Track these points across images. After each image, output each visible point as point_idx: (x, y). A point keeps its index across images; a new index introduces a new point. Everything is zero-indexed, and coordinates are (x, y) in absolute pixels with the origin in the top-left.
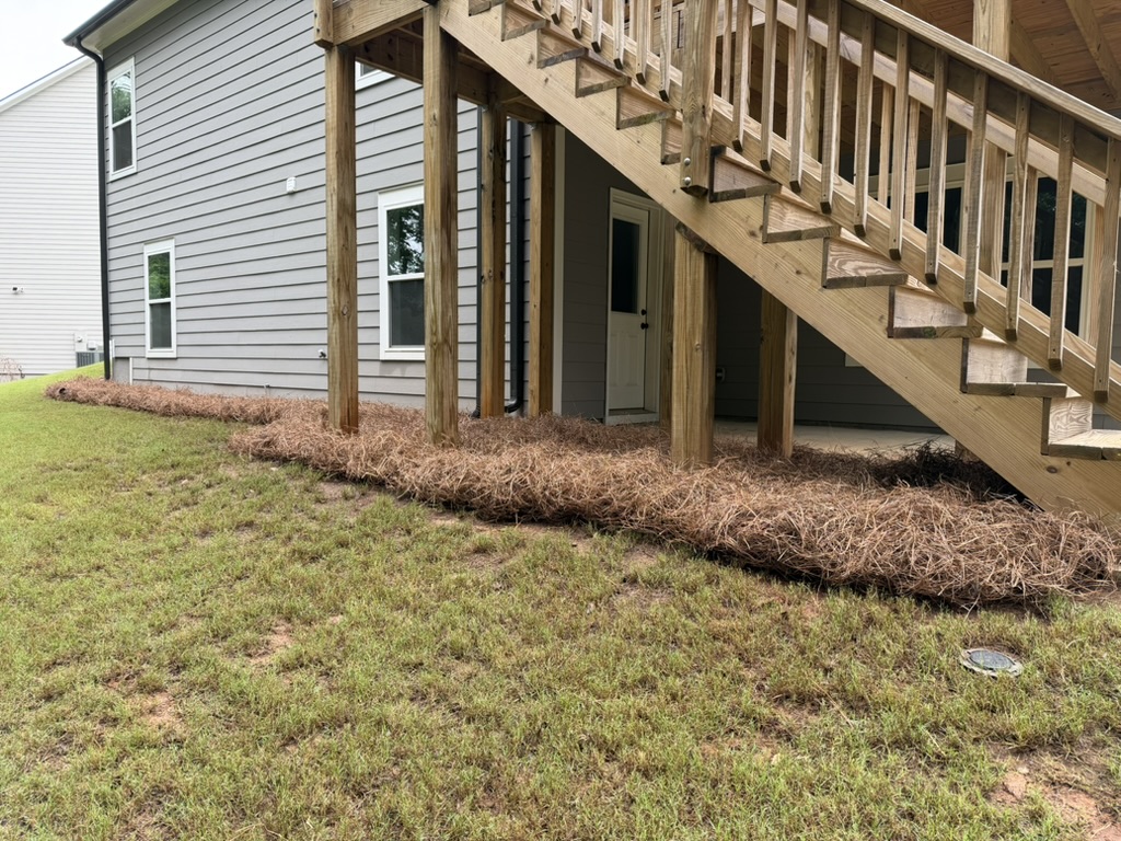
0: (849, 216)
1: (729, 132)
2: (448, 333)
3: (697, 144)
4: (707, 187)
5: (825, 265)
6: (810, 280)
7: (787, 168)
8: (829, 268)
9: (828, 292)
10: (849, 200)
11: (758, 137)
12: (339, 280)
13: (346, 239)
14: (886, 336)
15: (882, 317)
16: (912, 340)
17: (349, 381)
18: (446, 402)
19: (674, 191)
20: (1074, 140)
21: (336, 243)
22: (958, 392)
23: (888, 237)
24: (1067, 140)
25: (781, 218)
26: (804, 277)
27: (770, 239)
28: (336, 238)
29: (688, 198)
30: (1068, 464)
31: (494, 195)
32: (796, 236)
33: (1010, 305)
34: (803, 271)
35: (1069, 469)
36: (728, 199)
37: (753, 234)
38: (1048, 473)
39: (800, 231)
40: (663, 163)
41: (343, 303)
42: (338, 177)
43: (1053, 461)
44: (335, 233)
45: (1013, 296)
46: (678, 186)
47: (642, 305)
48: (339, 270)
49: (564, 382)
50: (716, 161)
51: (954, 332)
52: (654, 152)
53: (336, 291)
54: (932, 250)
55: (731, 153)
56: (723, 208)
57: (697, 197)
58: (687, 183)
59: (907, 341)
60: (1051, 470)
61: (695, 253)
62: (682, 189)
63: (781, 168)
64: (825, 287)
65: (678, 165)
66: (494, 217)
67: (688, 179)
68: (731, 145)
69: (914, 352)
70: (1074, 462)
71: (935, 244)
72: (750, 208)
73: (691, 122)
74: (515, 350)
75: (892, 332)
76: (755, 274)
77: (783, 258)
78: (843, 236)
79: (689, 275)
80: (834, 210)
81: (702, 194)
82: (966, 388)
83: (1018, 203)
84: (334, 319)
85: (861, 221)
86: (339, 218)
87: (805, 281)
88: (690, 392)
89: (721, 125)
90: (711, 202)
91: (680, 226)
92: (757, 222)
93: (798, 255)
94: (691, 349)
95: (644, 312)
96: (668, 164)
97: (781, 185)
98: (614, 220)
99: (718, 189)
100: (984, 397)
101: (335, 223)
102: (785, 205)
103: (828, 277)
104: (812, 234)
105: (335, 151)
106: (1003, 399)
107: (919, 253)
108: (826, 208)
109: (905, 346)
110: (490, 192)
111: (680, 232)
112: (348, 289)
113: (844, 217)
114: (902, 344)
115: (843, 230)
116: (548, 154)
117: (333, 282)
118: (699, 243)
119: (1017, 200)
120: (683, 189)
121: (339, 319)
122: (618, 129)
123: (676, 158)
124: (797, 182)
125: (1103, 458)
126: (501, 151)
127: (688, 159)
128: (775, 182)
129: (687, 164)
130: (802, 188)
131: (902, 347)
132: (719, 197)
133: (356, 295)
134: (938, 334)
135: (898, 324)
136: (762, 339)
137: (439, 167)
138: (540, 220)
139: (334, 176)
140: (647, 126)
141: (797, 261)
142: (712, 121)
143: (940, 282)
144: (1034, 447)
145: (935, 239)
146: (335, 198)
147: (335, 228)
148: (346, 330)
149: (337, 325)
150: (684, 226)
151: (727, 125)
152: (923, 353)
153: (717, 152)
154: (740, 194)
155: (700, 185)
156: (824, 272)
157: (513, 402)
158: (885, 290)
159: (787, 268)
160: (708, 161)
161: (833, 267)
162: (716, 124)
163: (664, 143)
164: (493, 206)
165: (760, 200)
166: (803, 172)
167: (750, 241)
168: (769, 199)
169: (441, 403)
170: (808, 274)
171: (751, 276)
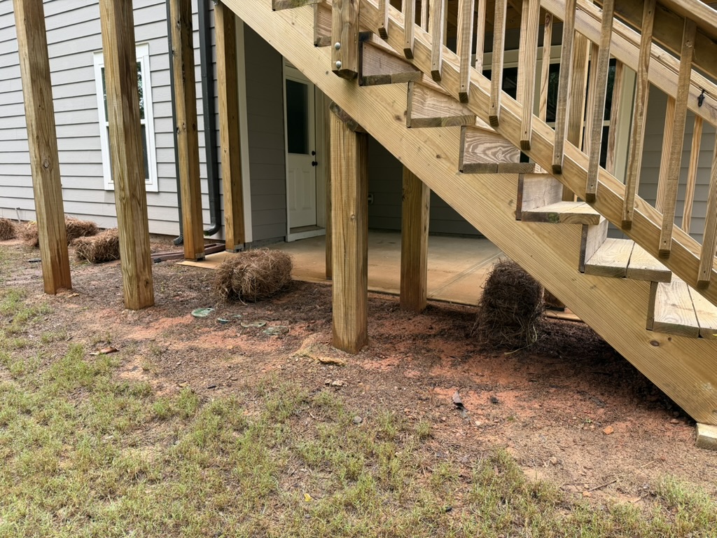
0: (484, 106)
1: (375, 19)
2: (135, 190)
3: (346, 30)
4: (356, 70)
5: (462, 151)
6: (449, 165)
7: (428, 57)
8: (465, 154)
9: (464, 176)
10: (484, 91)
11: (402, 25)
12: (37, 137)
13: (42, 100)
14: (515, 219)
15: (511, 201)
16: (537, 223)
17: (57, 225)
18: (138, 249)
19: (327, 73)
20: (695, 45)
21: (32, 103)
22: (576, 272)
23: (520, 129)
24: (690, 45)
25: (422, 104)
26: (444, 161)
27: (413, 124)
28: (32, 100)
29: (341, 80)
30: (669, 339)
31: (183, 59)
32: (436, 123)
33: (627, 199)
34: (443, 156)
35: (670, 344)
36: (375, 84)
37: (398, 118)
38: (652, 346)
39: (440, 118)
40: (316, 45)
41: (43, 158)
42: (28, 42)
43: (656, 336)
44: (31, 95)
45: (631, 190)
46: (330, 70)
47: (312, 148)
48: (37, 128)
49: (253, 211)
50: (364, 46)
51: (576, 219)
52: (307, 34)
53: (36, 146)
54: (560, 144)
55: (377, 40)
56: (371, 91)
57: (348, 79)
58: (339, 67)
59: (534, 225)
60: (654, 343)
61: (347, 132)
62: (333, 71)
63: (423, 57)
64: (461, 171)
65: (329, 48)
66: (184, 78)
67: (339, 63)
68: (377, 32)
69: (539, 234)
70: (674, 338)
71: (563, 138)
72: (395, 94)
73: (340, 7)
74: (212, 185)
75: (520, 216)
76: (400, 155)
77: (425, 142)
78: (477, 125)
79: (343, 152)
80: (471, 100)
81: (353, 78)
82: (583, 268)
83: (640, 104)
84: (37, 172)
85: (496, 112)
86: (33, 81)
87: (443, 164)
88: (347, 256)
89: (368, 12)
90: (361, 85)
91: (334, 106)
92: (401, 107)
93: (438, 141)
94: (347, 219)
95: (314, 153)
96: (320, 46)
97: (422, 73)
98: (287, 80)
99: (366, 73)
100: (600, 277)
101: (30, 85)
102: (426, 91)
103: (465, 162)
104: (451, 122)
105: (23, 17)
106: (616, 280)
107: (547, 145)
108: (464, 98)
109: (531, 228)
110: (180, 57)
111: (334, 112)
112: (47, 145)
113: (480, 108)
114: (528, 226)
115: (478, 118)
116: (229, 27)
117: (33, 139)
118: (351, 123)
119: (640, 101)
120: (335, 72)
121: (41, 171)
122: (274, 10)
123: (328, 42)
124: (438, 71)
125: (700, 336)
126: (188, 22)
127: (338, 44)
128: (417, 69)
129: (338, 48)
130: (442, 76)
131: (529, 230)
132: (368, 81)
133: (56, 151)
134: (560, 219)
135: (524, 209)
136: (403, 197)
137: (115, 37)
138: (225, 81)
139: (25, 42)
140: (300, 9)
141: (438, 147)
142: (359, 8)
143: (564, 172)
144: (640, 323)
145: (563, 133)
146: (27, 62)
147: (30, 90)
148: (49, 181)
149: (40, 177)
150: (337, 106)
151: (373, 13)
152: (547, 235)
153: (364, 38)
154: (386, 80)
155: (350, 69)
156: (461, 157)
157: (213, 227)
158: (515, 177)
159: (428, 152)
160: (357, 46)
161: (468, 152)
162: (363, 11)
163: (317, 26)
164: (183, 69)
165: (404, 86)
166: (443, 61)
167: (396, 124)
168: (412, 86)
169: (134, 251)
170: (447, 158)
171: (397, 157)
